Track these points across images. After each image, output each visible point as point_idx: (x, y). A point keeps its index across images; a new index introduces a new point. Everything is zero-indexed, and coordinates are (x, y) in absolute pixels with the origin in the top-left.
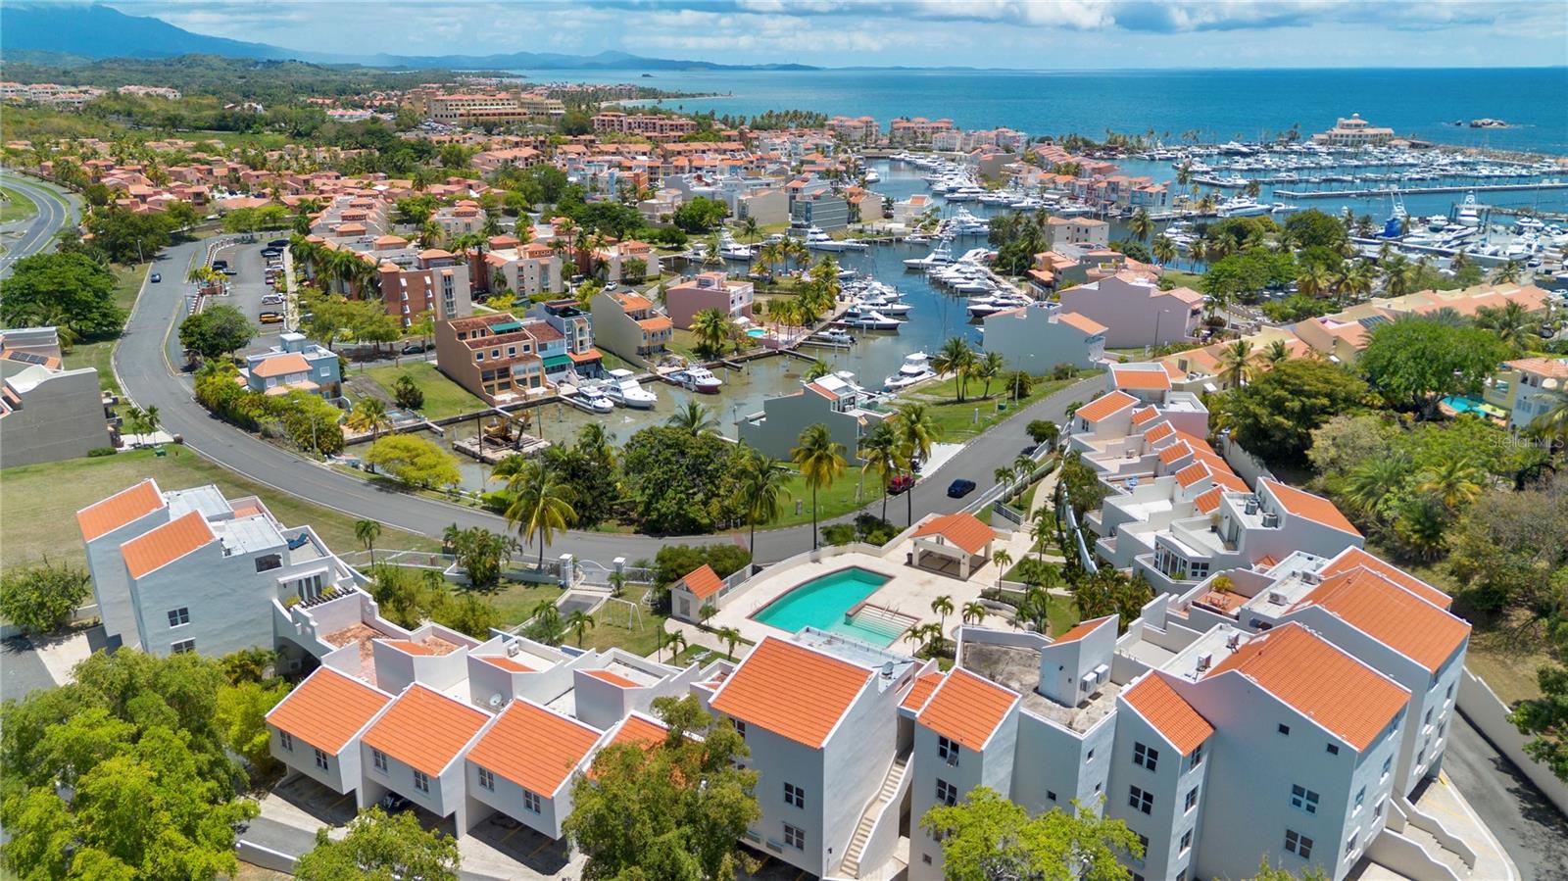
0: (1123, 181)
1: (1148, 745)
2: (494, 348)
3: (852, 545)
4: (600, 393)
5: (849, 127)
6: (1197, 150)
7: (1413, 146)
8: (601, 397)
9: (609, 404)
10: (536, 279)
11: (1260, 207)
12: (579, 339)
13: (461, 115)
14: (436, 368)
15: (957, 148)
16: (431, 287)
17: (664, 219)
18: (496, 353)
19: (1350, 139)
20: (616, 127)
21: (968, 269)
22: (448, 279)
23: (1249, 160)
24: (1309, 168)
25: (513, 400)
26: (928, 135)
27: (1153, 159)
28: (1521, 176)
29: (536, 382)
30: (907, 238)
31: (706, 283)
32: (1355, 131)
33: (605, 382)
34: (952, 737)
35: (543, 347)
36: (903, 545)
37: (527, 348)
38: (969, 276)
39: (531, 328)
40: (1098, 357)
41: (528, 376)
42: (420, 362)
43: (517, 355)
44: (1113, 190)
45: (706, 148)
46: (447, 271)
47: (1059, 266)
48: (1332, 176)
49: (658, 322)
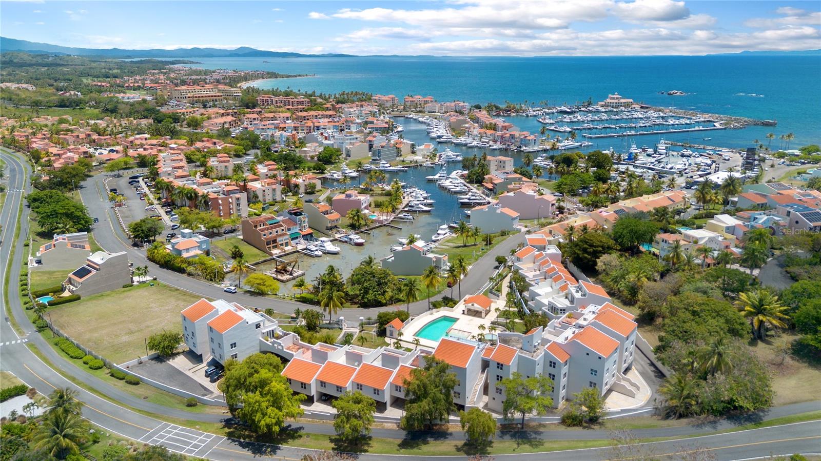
0: (517, 134)
1: (553, 361)
2: (270, 231)
3: (442, 308)
4: (316, 248)
5: (384, 100)
6: (547, 111)
7: (642, 107)
8: (317, 250)
9: (320, 253)
10: (271, 195)
11: (577, 144)
12: (303, 225)
13: (189, 97)
14: (242, 240)
15: (437, 111)
16: (232, 203)
17: (312, 158)
18: (271, 233)
19: (614, 104)
20: (270, 103)
21: (454, 181)
22: (238, 199)
23: (571, 116)
24: (597, 120)
25: (280, 253)
26: (422, 104)
27: (527, 116)
28: (687, 124)
29: (287, 244)
30: (425, 165)
31: (349, 196)
32: (616, 101)
33: (316, 243)
34: (501, 362)
35: (289, 230)
36: (461, 306)
37: (283, 230)
38: (456, 185)
39: (283, 221)
40: (518, 226)
41: (284, 242)
42: (234, 237)
43: (279, 233)
44: (512, 138)
45: (317, 114)
46: (238, 195)
47: (496, 182)
48: (607, 125)
49: (335, 215)
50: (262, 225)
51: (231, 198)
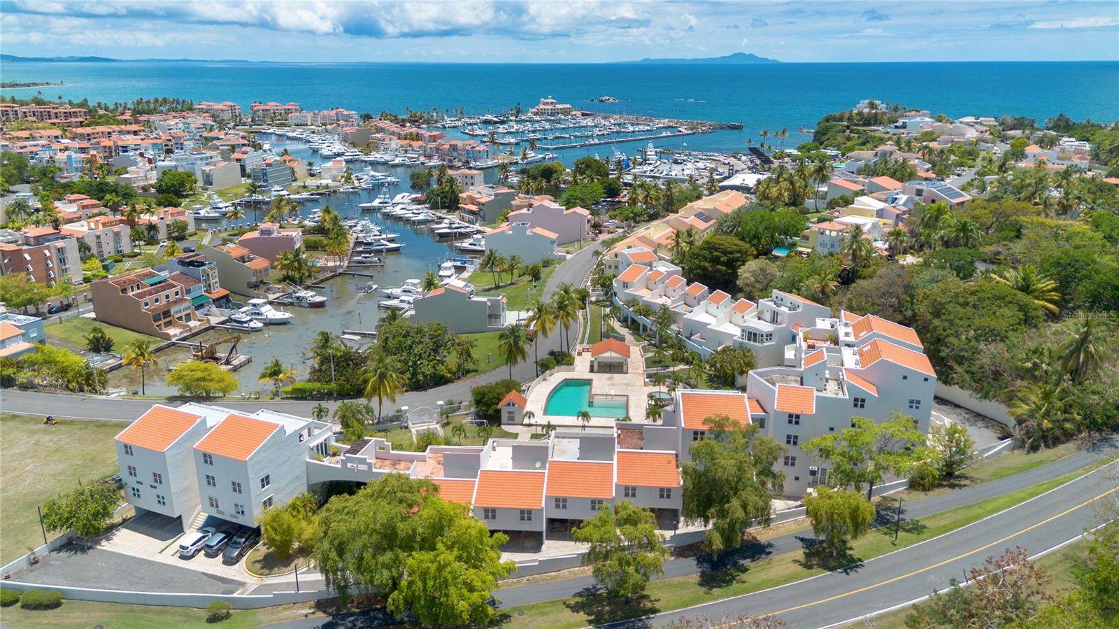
0: (460, 144)
1: (860, 397)
2: (154, 296)
3: (556, 368)
4: (248, 318)
5: (217, 110)
6: (468, 121)
8: (251, 321)
9: (259, 325)
11: (540, 156)
12: (211, 282)
14: (95, 319)
16: (50, 258)
17: (146, 189)
18: (157, 300)
19: (550, 111)
20: (11, 116)
21: (407, 207)
22: (60, 250)
23: (506, 126)
24: (541, 130)
25: (181, 333)
27: (445, 127)
29: (188, 317)
31: (267, 232)
32: (550, 107)
33: (245, 309)
34: (795, 411)
35: (188, 292)
37: (177, 293)
38: (414, 212)
39: (173, 278)
41: (183, 314)
42: (77, 317)
43: (171, 299)
44: (454, 149)
46: (59, 243)
47: (480, 201)
48: (558, 135)
49: (259, 263)
50: (135, 288)
51: (48, 248)
